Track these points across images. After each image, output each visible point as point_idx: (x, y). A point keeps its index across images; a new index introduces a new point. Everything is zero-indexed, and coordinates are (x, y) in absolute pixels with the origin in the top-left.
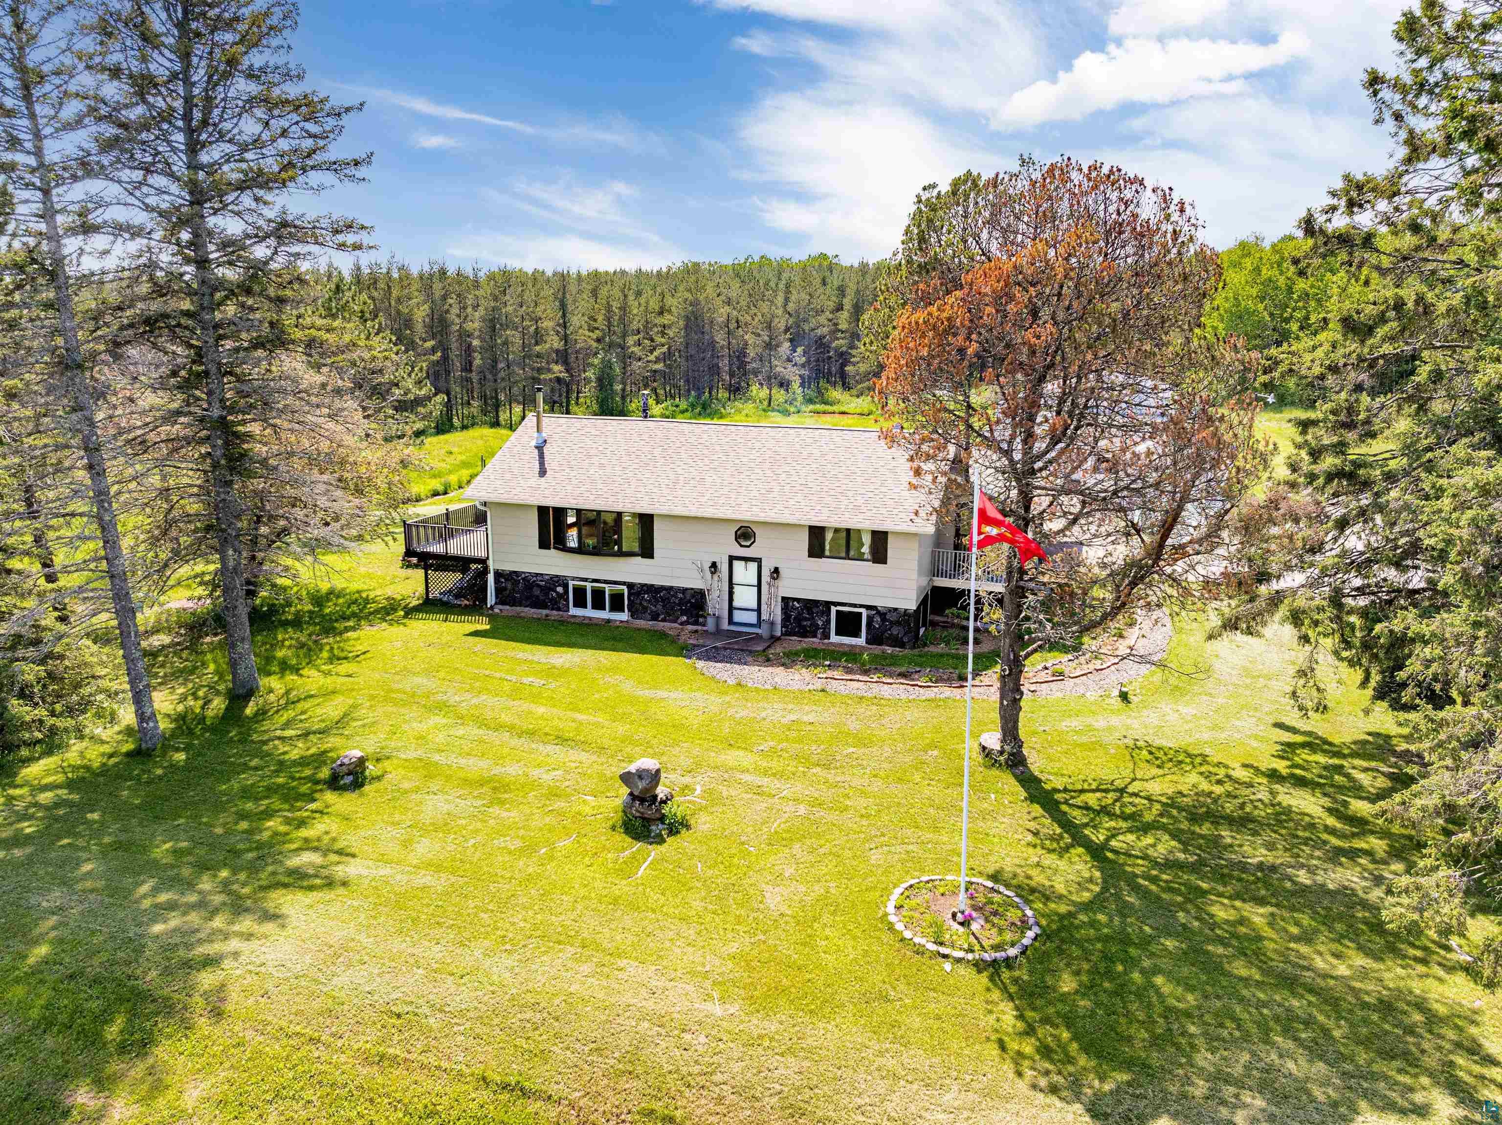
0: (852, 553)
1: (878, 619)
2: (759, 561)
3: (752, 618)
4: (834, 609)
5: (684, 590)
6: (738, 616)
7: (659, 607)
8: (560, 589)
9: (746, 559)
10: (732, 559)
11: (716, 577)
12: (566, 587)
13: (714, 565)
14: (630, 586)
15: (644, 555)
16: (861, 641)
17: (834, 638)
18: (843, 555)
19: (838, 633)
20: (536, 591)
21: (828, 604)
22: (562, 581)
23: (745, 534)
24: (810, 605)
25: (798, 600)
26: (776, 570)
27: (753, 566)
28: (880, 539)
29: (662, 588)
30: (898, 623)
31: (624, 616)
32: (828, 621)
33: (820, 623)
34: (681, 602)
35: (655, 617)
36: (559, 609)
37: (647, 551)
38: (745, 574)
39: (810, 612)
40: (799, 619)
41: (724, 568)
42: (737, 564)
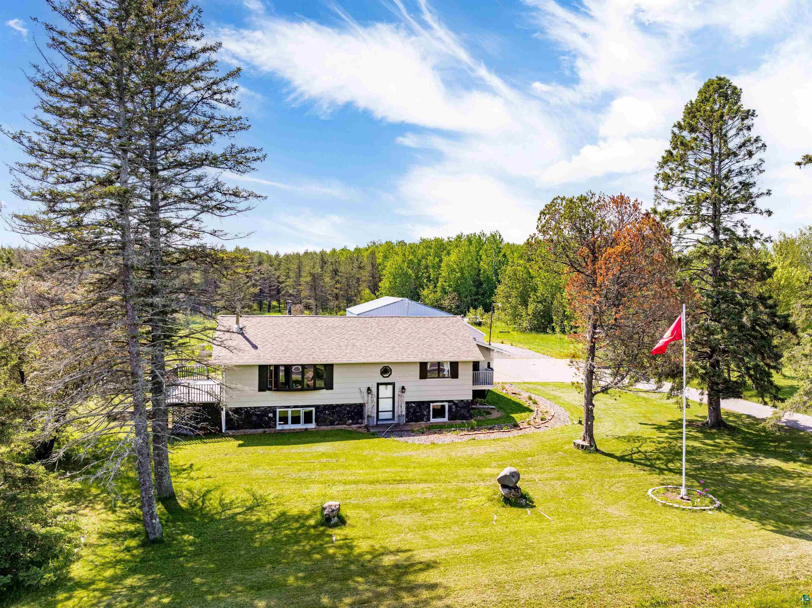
0: (441, 375)
1: (454, 407)
2: (393, 384)
3: (389, 415)
4: (432, 404)
5: (350, 406)
6: (382, 416)
7: (335, 416)
8: (271, 415)
9: (386, 384)
10: (378, 384)
11: (370, 395)
12: (275, 413)
13: (369, 389)
14: (317, 407)
15: (327, 389)
16: (446, 419)
17: (432, 420)
18: (437, 376)
19: (434, 417)
20: (254, 418)
21: (429, 403)
22: (273, 410)
23: (386, 371)
24: (420, 404)
25: (414, 402)
26: (403, 388)
27: (390, 387)
28: (454, 366)
29: (338, 406)
30: (464, 407)
31: (312, 426)
32: (429, 411)
33: (425, 413)
34: (349, 412)
35: (332, 423)
36: (270, 427)
37: (329, 386)
38: (386, 392)
39: (420, 409)
40: (415, 412)
41: (374, 390)
42: (381, 387)
